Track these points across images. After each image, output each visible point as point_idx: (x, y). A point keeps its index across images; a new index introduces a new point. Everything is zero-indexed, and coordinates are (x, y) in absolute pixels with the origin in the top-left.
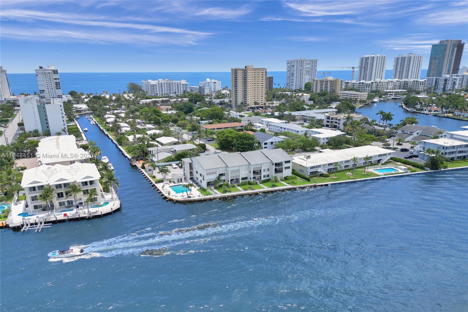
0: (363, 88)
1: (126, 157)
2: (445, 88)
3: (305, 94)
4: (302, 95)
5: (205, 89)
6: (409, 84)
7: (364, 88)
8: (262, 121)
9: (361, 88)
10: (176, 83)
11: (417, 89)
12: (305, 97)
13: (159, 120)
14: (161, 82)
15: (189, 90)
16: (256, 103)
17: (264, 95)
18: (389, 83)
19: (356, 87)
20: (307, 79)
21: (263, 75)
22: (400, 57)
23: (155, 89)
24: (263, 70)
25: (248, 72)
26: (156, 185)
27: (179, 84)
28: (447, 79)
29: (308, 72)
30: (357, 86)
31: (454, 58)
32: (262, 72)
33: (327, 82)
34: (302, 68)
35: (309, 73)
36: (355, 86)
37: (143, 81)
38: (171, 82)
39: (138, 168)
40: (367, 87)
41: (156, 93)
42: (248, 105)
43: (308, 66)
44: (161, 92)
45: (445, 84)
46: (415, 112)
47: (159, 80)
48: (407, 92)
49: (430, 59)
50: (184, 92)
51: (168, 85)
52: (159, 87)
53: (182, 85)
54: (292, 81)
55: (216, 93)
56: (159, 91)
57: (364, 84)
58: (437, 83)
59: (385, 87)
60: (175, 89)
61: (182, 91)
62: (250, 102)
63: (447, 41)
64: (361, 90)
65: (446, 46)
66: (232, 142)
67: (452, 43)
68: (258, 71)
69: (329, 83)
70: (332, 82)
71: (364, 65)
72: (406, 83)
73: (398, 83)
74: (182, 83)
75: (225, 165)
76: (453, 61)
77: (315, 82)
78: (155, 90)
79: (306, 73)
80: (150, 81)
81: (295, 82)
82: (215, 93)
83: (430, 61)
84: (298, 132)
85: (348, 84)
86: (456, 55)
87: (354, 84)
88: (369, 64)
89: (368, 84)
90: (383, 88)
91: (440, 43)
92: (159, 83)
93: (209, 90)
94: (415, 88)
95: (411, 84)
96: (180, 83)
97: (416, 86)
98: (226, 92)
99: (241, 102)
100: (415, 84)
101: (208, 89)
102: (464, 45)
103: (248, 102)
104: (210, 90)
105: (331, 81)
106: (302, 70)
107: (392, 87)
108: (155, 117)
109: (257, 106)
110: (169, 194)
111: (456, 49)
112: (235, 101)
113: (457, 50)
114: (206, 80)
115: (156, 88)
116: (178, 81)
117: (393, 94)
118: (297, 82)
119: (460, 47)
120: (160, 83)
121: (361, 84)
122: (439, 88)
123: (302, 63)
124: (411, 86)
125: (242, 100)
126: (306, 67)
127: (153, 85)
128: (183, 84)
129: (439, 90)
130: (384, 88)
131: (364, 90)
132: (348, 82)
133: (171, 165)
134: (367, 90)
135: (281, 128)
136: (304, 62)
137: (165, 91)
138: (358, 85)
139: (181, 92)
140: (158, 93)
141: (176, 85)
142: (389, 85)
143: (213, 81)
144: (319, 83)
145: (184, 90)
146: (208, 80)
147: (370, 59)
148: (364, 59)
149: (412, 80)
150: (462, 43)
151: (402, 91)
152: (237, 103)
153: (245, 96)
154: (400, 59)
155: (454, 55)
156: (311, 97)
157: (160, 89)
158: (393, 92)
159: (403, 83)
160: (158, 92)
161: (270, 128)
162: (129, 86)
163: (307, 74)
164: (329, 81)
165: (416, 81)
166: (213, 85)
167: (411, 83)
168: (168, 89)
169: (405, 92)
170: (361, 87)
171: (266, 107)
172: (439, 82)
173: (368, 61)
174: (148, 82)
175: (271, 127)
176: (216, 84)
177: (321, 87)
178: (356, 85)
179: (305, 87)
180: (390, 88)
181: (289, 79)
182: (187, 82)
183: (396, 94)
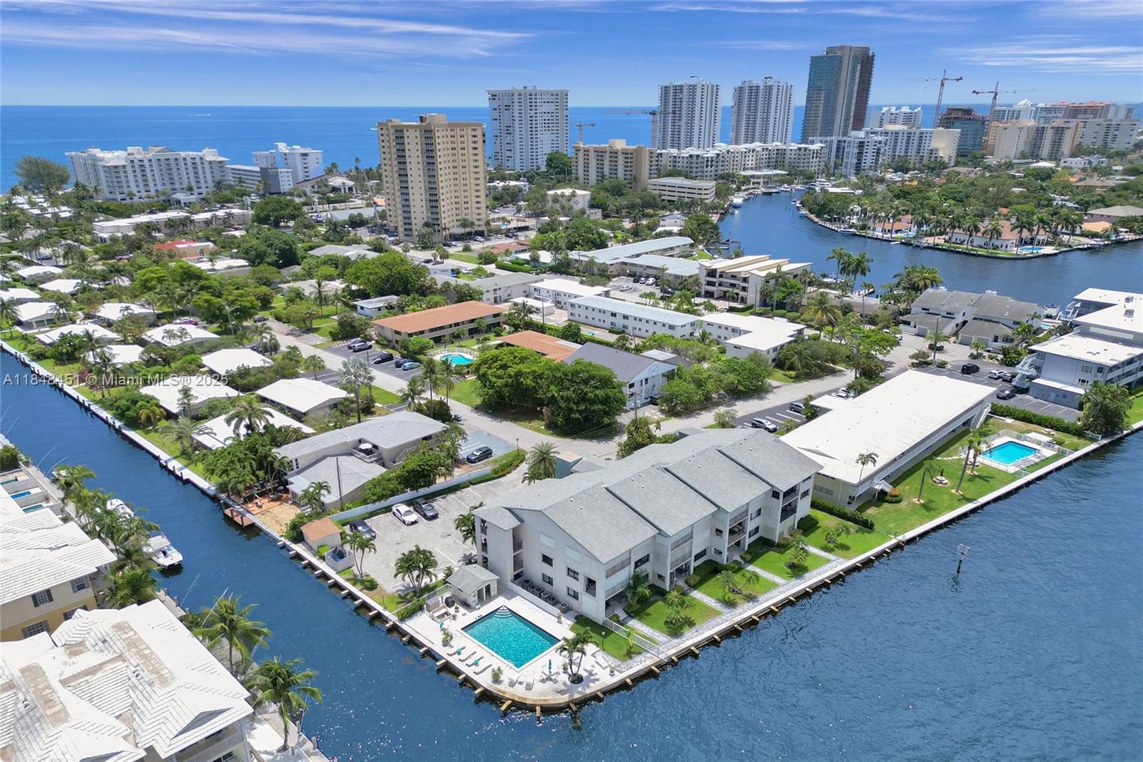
0: (699, 169)
1: (188, 482)
2: (860, 164)
3: (579, 192)
4: (573, 195)
5: (280, 175)
6: (788, 155)
7: (701, 169)
8: (535, 289)
9: (695, 170)
10: (189, 161)
11: (805, 168)
12: (580, 200)
13: (220, 308)
14: (139, 157)
15: (230, 180)
16: (464, 224)
17: (482, 199)
18: (748, 154)
19: (681, 165)
20: (546, 144)
21: (475, 142)
22: (747, 85)
23: (123, 179)
24: (474, 130)
25: (437, 134)
26: (405, 626)
27: (198, 161)
28: (863, 142)
29: (547, 124)
30: (685, 164)
31: (856, 88)
32: (474, 133)
33: (614, 154)
34: (532, 113)
35: (551, 125)
36: (678, 164)
37: (73, 153)
38: (171, 155)
39: (276, 541)
40: (707, 166)
41: (126, 190)
42: (445, 229)
43: (546, 108)
44: (142, 188)
45: (860, 153)
46: (854, 235)
47: (130, 149)
48: (788, 175)
49: (808, 90)
50: (219, 185)
51: (164, 167)
52: (134, 171)
53: (207, 166)
54: (508, 147)
55: (313, 187)
56: (137, 186)
57: (700, 160)
58: (841, 151)
59: (739, 163)
60: (186, 177)
61: (210, 184)
62: (449, 220)
63: (842, 48)
64: (694, 175)
65: (841, 59)
66: (535, 390)
67: (852, 53)
68: (462, 133)
69: (621, 158)
70: (629, 156)
71: (671, 106)
72: (781, 153)
73: (765, 152)
74: (209, 158)
75: (652, 532)
76: (855, 95)
77: (581, 154)
78: (124, 184)
79: (543, 125)
80: (99, 153)
81: (518, 150)
82: (309, 186)
83: (808, 97)
84: (671, 327)
85: (661, 159)
86: (859, 83)
87: (675, 157)
88: (684, 103)
89: (710, 159)
90: (735, 167)
91: (827, 53)
92: (132, 161)
93: (290, 178)
94: (802, 165)
95: (793, 156)
96: (201, 158)
97: (803, 161)
98: (344, 184)
99: (423, 221)
100: (803, 157)
101: (290, 174)
102: (873, 60)
103: (444, 221)
104: (294, 174)
105: (625, 153)
106: (534, 119)
107: (754, 162)
108: (207, 301)
109: (468, 230)
110: (496, 678)
111: (859, 66)
112: (405, 218)
113: (861, 69)
114: (277, 146)
115: (126, 177)
116: (193, 154)
117: (761, 180)
118: (524, 150)
119: (866, 63)
120: (136, 161)
121: (695, 158)
122: (847, 163)
123: (534, 100)
124: (792, 161)
125: (425, 215)
126: (543, 109)
127: (115, 167)
128: (210, 162)
129: (846, 167)
130: (738, 167)
131: (701, 174)
132: (661, 154)
133: (388, 509)
134: (708, 174)
135: (614, 315)
136: (538, 97)
137: (157, 184)
138: (686, 160)
139: (207, 188)
140: (136, 193)
141: (190, 166)
142: (747, 158)
143: (298, 149)
144: (592, 156)
145: (217, 179)
146: (282, 147)
147: (685, 90)
148: (672, 91)
149: (794, 146)
150: (871, 54)
151: (778, 174)
152: (410, 224)
153: (433, 203)
154: (747, 91)
155: (857, 81)
156: (593, 198)
157: (140, 178)
158: (759, 177)
159: (775, 152)
160: (134, 189)
161: (572, 314)
162: (21, 167)
163: (547, 129)
164: (620, 153)
165: (803, 150)
166: (299, 161)
167: (793, 153)
168: (166, 177)
169: (782, 175)
170: (695, 165)
171: (490, 231)
172: (846, 150)
173: (681, 96)
174: (94, 159)
175: (576, 311)
176: (309, 159)
177: (600, 168)
178: (681, 160)
179: (549, 165)
180: (750, 166)
181: (498, 141)
182: (220, 155)
183: (768, 180)
